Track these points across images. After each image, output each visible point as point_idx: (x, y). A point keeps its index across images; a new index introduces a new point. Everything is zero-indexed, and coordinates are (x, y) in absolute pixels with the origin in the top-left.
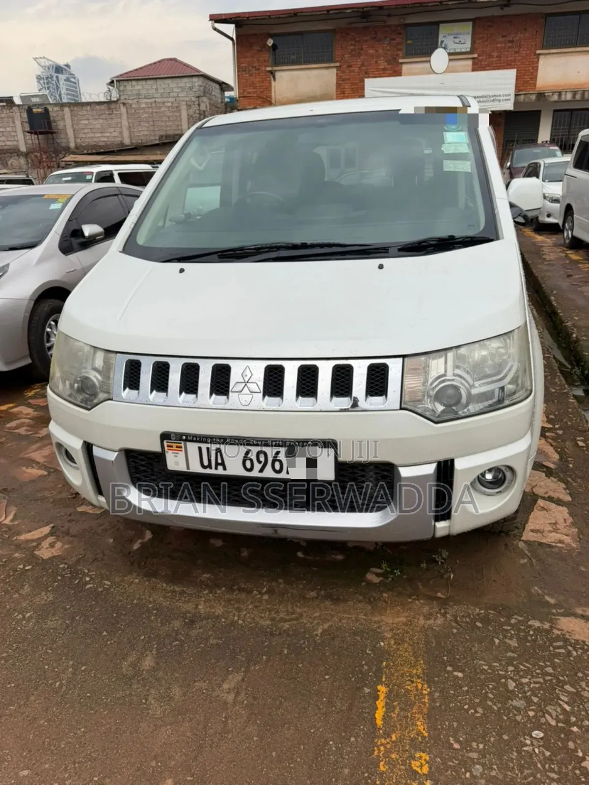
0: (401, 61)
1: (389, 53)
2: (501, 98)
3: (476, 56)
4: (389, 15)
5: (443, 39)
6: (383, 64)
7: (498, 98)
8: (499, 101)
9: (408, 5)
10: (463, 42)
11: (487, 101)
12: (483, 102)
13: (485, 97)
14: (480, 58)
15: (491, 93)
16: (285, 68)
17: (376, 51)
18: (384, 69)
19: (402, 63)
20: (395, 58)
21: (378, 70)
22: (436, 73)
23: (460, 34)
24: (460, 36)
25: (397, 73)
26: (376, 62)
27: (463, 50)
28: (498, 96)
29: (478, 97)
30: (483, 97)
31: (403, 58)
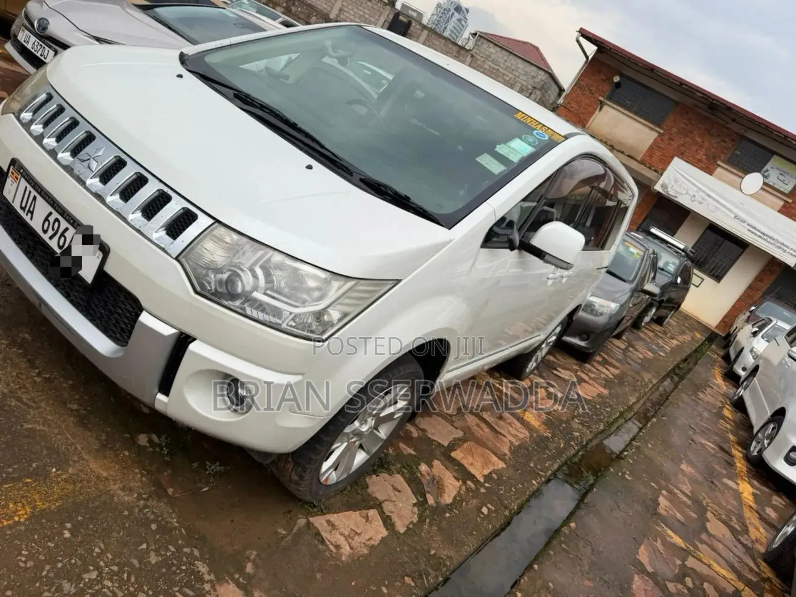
0: (719, 162)
1: (713, 150)
2: (788, 250)
3: (790, 201)
4: (734, 120)
5: (769, 169)
6: (701, 155)
7: (785, 248)
8: (785, 251)
9: (756, 121)
10: (785, 182)
11: (773, 244)
12: (769, 242)
13: (774, 240)
14: (793, 205)
15: (781, 240)
16: (615, 106)
17: (703, 142)
18: (700, 161)
19: (719, 165)
20: (716, 158)
21: (694, 157)
22: (742, 191)
23: (788, 174)
24: (786, 175)
25: (710, 172)
26: (697, 151)
27: (782, 189)
28: (786, 246)
29: (767, 236)
30: (771, 238)
31: (723, 162)
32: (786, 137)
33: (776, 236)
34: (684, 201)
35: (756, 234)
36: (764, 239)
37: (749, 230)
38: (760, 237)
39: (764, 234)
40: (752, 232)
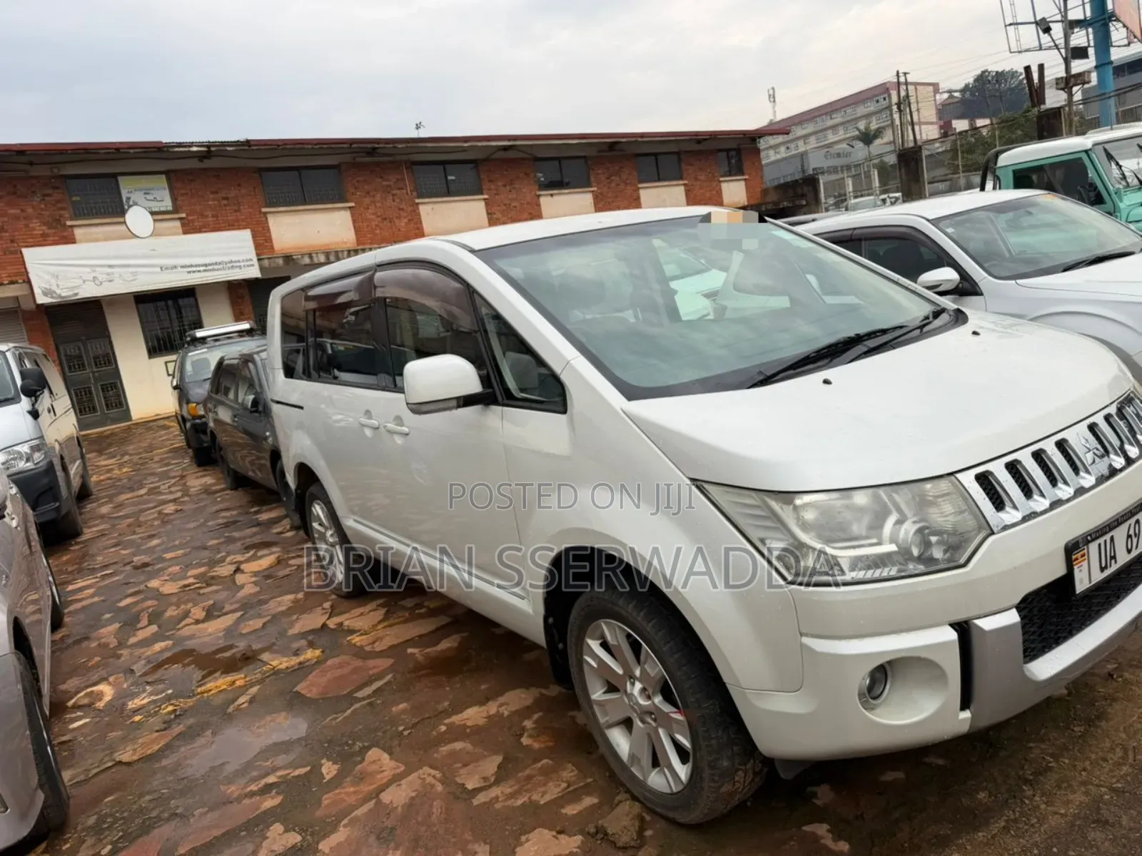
0: (69, 223)
1: (47, 213)
2: (242, 264)
3: (184, 215)
4: (31, 164)
5: (129, 195)
6: (38, 228)
7: (238, 264)
8: (240, 267)
9: (67, 150)
10: (159, 199)
11: (224, 269)
12: (218, 270)
13: (220, 263)
14: (190, 218)
15: (226, 259)
17: (22, 211)
18: (44, 235)
19: (72, 226)
20: (59, 220)
21: (33, 237)
22: (138, 237)
23: (153, 189)
24: (152, 192)
25: (70, 240)
26: (27, 226)
27: (163, 209)
28: (236, 262)
29: (210, 265)
30: (216, 264)
31: (71, 219)
32: (118, 149)
33: (218, 259)
34: (89, 291)
35: (199, 271)
36: (210, 270)
37: (189, 272)
38: (205, 271)
39: (206, 265)
40: (194, 272)
